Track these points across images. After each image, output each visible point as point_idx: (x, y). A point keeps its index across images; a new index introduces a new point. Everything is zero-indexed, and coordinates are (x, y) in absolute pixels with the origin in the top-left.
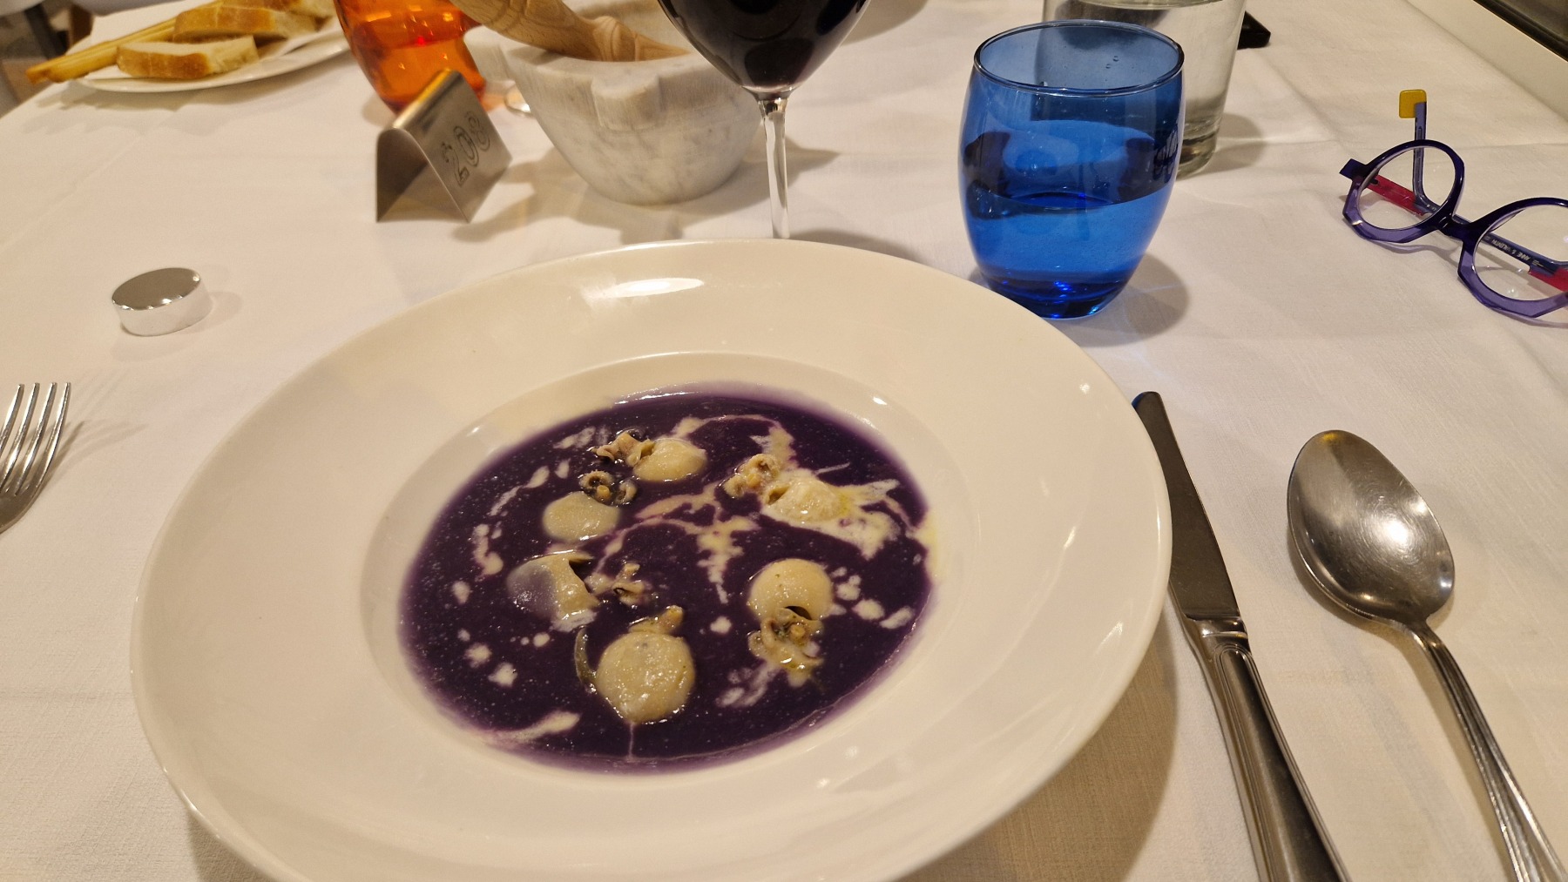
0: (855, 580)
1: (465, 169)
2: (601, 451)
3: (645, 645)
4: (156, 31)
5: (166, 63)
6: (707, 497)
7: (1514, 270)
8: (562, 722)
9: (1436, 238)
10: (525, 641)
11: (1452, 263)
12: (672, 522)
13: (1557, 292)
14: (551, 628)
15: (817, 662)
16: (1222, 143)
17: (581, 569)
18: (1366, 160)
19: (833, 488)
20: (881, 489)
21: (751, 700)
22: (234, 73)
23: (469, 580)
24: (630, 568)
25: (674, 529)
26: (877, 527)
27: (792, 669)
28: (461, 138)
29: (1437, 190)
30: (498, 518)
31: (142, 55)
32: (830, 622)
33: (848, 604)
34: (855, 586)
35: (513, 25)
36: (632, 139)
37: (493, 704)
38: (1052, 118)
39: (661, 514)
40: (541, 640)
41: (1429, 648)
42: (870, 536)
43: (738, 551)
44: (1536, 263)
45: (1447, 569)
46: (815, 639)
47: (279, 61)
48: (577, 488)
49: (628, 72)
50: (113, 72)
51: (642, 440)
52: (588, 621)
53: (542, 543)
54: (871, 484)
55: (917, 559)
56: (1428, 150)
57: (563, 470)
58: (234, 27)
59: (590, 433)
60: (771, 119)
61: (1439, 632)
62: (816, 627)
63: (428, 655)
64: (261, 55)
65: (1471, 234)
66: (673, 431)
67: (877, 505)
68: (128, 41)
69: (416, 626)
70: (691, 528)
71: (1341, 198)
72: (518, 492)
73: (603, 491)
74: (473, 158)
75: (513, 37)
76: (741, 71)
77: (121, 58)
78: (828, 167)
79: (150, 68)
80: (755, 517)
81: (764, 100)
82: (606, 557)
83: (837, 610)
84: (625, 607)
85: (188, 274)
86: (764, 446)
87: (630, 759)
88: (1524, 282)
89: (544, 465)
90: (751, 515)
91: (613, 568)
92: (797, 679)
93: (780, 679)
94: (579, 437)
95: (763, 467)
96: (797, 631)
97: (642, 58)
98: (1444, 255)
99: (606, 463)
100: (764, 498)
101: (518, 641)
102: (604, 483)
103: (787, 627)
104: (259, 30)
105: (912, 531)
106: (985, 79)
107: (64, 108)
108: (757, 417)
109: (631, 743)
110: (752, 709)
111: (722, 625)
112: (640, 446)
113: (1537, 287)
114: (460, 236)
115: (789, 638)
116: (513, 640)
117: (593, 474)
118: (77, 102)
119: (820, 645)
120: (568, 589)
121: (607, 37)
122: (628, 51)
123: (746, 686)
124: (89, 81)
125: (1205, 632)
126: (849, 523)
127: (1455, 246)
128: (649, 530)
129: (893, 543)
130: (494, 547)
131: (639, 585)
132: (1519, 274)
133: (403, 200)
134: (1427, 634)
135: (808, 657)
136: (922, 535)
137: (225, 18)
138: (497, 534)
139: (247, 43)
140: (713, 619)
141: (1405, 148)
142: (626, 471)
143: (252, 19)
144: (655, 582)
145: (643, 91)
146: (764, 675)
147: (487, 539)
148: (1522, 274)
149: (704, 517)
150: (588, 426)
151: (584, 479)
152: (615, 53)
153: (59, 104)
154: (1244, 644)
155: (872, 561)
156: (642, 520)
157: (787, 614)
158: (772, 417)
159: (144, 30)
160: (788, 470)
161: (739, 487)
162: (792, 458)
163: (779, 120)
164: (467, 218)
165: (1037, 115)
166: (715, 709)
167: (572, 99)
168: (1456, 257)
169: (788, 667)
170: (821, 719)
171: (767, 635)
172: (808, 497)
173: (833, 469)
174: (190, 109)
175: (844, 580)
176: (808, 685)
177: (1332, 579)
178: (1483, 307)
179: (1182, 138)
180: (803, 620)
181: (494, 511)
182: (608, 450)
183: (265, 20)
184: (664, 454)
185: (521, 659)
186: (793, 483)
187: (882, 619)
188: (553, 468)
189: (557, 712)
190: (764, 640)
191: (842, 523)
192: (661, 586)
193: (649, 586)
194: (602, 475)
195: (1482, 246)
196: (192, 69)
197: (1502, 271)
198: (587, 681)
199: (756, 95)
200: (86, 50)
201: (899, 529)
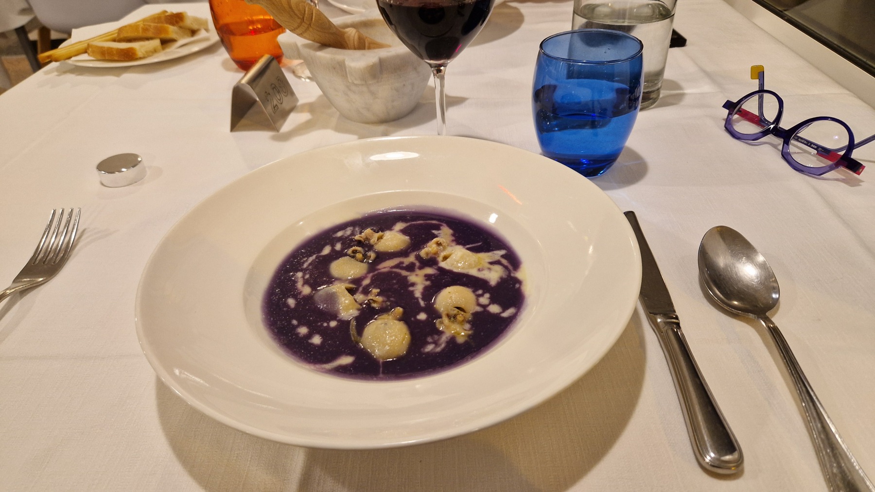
0: (487, 295)
1: (276, 105)
2: (357, 237)
3: (386, 324)
4: (106, 36)
5: (115, 52)
6: (411, 258)
7: (810, 153)
8: (346, 360)
9: (770, 138)
10: (325, 324)
11: (779, 150)
12: (395, 270)
13: (830, 163)
14: (338, 318)
15: (470, 332)
16: (663, 93)
17: (351, 291)
18: (735, 101)
19: (474, 254)
20: (498, 254)
21: (439, 349)
22: (151, 58)
23: (295, 297)
24: (376, 291)
25: (396, 273)
26: (497, 272)
27: (458, 336)
28: (274, 89)
29: (770, 115)
30: (306, 269)
31: (102, 48)
32: (476, 315)
33: (484, 307)
34: (487, 298)
35: (305, 31)
36: (365, 89)
37: (312, 353)
38: (578, 78)
39: (389, 267)
40: (333, 324)
41: (769, 327)
42: (494, 276)
43: (428, 283)
44: (820, 149)
45: (777, 290)
46: (469, 322)
47: (173, 52)
48: (346, 255)
49: (364, 55)
50: (85, 57)
51: (378, 232)
52: (356, 315)
53: (330, 280)
54: (493, 252)
55: (517, 286)
56: (766, 95)
57: (338, 247)
58: (150, 34)
59: (351, 230)
60: (438, 78)
61: (774, 319)
62: (469, 316)
63: (278, 331)
64: (163, 49)
65: (787, 136)
66: (393, 228)
67: (496, 261)
68: (93, 41)
69: (270, 318)
70: (404, 273)
71: (724, 119)
72: (316, 257)
73: (359, 256)
74: (280, 100)
75: (305, 38)
76: (424, 53)
77: (90, 49)
78: (463, 105)
79: (105, 55)
80: (436, 267)
81: (435, 67)
82: (362, 286)
83: (479, 309)
84: (374, 308)
85: (135, 156)
86: (438, 235)
87: (381, 375)
88: (814, 159)
89: (328, 244)
90: (434, 266)
91: (366, 292)
92: (460, 340)
93: (452, 341)
94: (345, 231)
95: (439, 244)
96: (460, 318)
97: (369, 48)
98: (775, 146)
99: (359, 243)
100: (440, 259)
101: (322, 324)
102: (360, 252)
103: (455, 317)
104: (163, 36)
105: (514, 273)
106: (545, 56)
107: (57, 75)
108: (434, 222)
109: (381, 369)
110: (440, 353)
111: (422, 316)
112: (377, 235)
113: (821, 161)
114: (275, 138)
115: (456, 321)
116: (319, 324)
117: (354, 248)
118: (65, 72)
119: (471, 324)
120: (345, 300)
121: (352, 38)
122: (362, 45)
123: (436, 343)
124: (73, 61)
125: (659, 320)
126: (483, 270)
127: (779, 142)
128: (383, 273)
129: (505, 279)
130: (306, 282)
131: (380, 299)
132: (812, 155)
133: (243, 121)
134: (767, 320)
135: (465, 330)
136: (519, 275)
137: (145, 30)
138: (307, 276)
139: (156, 43)
140: (418, 313)
141: (754, 94)
142: (370, 247)
143: (159, 31)
144: (388, 297)
145: (372, 64)
146: (444, 339)
147: (302, 278)
148: (813, 155)
149: (411, 268)
150: (349, 226)
151: (350, 251)
152: (355, 45)
153: (56, 73)
154: (678, 325)
155: (495, 287)
156: (380, 269)
157: (454, 310)
158: (442, 222)
159: (101, 35)
160: (451, 246)
161: (427, 254)
162: (453, 241)
163: (442, 78)
164: (276, 129)
165: (571, 75)
166: (421, 354)
167: (335, 69)
168: (780, 147)
169: (456, 335)
170: (473, 357)
171: (446, 320)
172: (462, 257)
173: (474, 245)
174: (127, 76)
175: (482, 295)
176: (466, 343)
177: (721, 296)
178: (794, 171)
179: (642, 90)
180: (462, 313)
181: (305, 266)
182: (361, 237)
183: (165, 31)
184: (389, 238)
185: (324, 332)
186: (454, 252)
187: (501, 313)
188: (333, 246)
189: (344, 356)
190: (444, 322)
191: (479, 270)
192: (391, 299)
193: (385, 299)
194: (359, 249)
195: (793, 142)
196: (129, 55)
197: (804, 154)
198: (357, 343)
199: (430, 65)
200: (69, 46)
201: (508, 272)
